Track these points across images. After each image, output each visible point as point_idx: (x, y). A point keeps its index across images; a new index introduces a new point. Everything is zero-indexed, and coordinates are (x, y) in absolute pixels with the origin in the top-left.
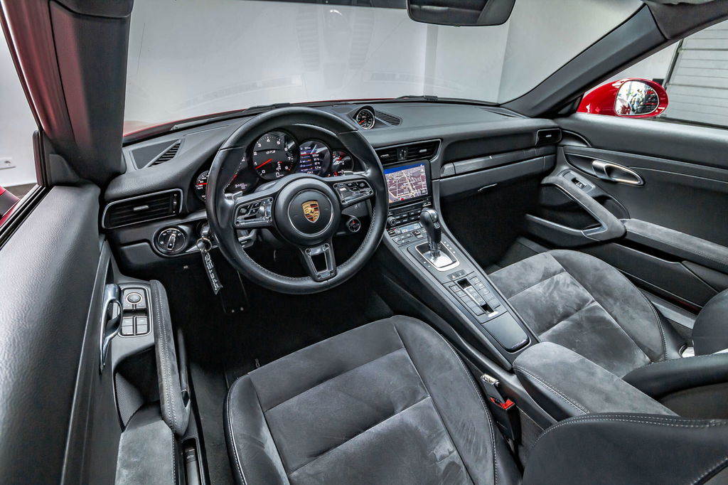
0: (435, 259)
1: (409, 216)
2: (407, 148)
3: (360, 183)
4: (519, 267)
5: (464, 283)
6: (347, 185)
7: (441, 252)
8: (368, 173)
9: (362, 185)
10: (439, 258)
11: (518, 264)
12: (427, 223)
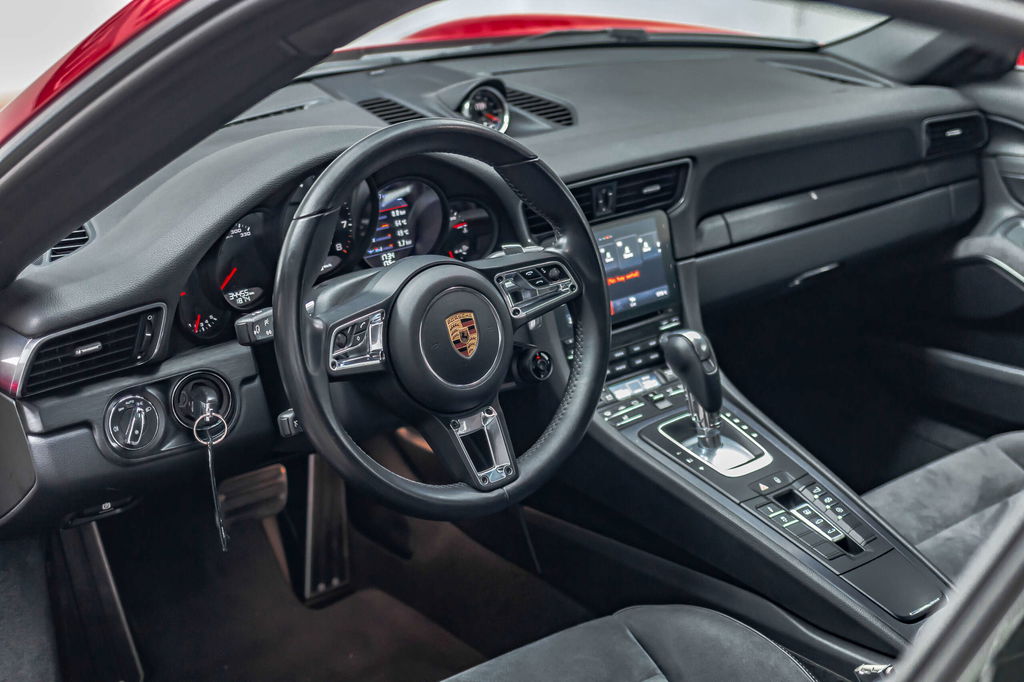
0: (710, 454)
1: (630, 356)
2: (615, 184)
3: (548, 268)
4: (917, 480)
5: (788, 499)
6: (523, 274)
7: (723, 439)
8: (562, 244)
9: (555, 272)
10: (719, 451)
11: (917, 475)
12: (684, 367)
